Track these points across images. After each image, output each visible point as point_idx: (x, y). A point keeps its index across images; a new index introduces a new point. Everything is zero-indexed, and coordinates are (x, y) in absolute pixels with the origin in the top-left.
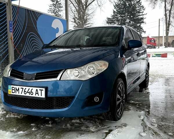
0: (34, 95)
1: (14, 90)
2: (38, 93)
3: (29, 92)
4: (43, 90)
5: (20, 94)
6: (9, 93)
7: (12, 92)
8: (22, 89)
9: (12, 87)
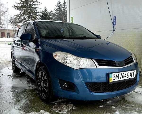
0: (129, 78)
1: (115, 77)
2: (131, 75)
3: (125, 76)
4: (134, 72)
5: (119, 79)
6: (110, 81)
7: (113, 80)
8: (121, 75)
9: (113, 75)
